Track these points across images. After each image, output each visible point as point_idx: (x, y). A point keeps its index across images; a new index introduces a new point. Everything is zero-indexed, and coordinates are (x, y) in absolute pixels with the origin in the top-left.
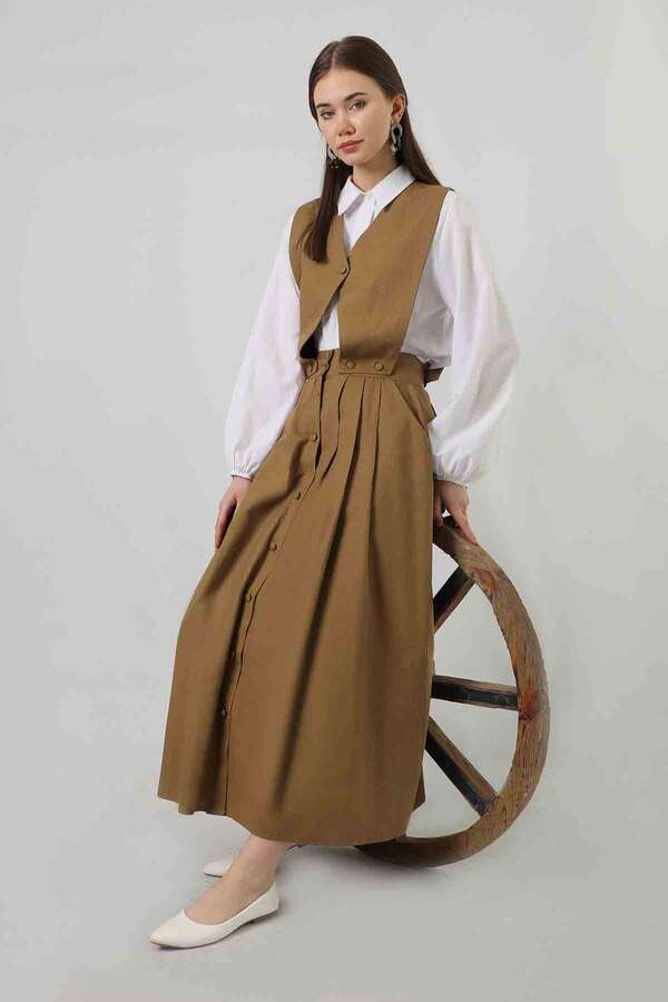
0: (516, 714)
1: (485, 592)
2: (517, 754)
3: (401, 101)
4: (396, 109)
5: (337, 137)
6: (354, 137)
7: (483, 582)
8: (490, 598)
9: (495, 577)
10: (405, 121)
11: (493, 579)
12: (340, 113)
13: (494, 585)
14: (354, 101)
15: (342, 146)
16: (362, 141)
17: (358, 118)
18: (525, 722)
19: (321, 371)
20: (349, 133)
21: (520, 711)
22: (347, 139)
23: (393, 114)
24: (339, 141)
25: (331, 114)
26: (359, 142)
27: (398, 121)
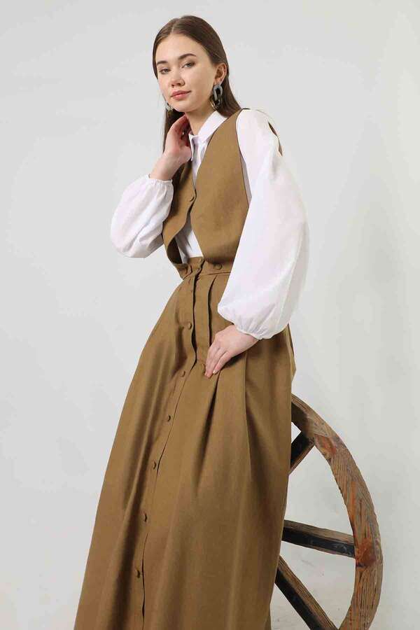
0: (352, 561)
1: (324, 455)
2: (355, 595)
3: (223, 69)
4: (219, 74)
5: (171, 88)
6: (183, 89)
7: (323, 446)
8: (329, 460)
9: (333, 442)
10: (225, 84)
11: (331, 444)
12: (174, 69)
13: (332, 449)
14: (185, 61)
15: (174, 95)
16: (190, 92)
17: (188, 75)
18: (362, 569)
19: (195, 272)
20: (179, 84)
21: (357, 559)
22: (177, 89)
23: (216, 77)
24: (171, 90)
25: (168, 70)
26: (188, 92)
27: (221, 83)
